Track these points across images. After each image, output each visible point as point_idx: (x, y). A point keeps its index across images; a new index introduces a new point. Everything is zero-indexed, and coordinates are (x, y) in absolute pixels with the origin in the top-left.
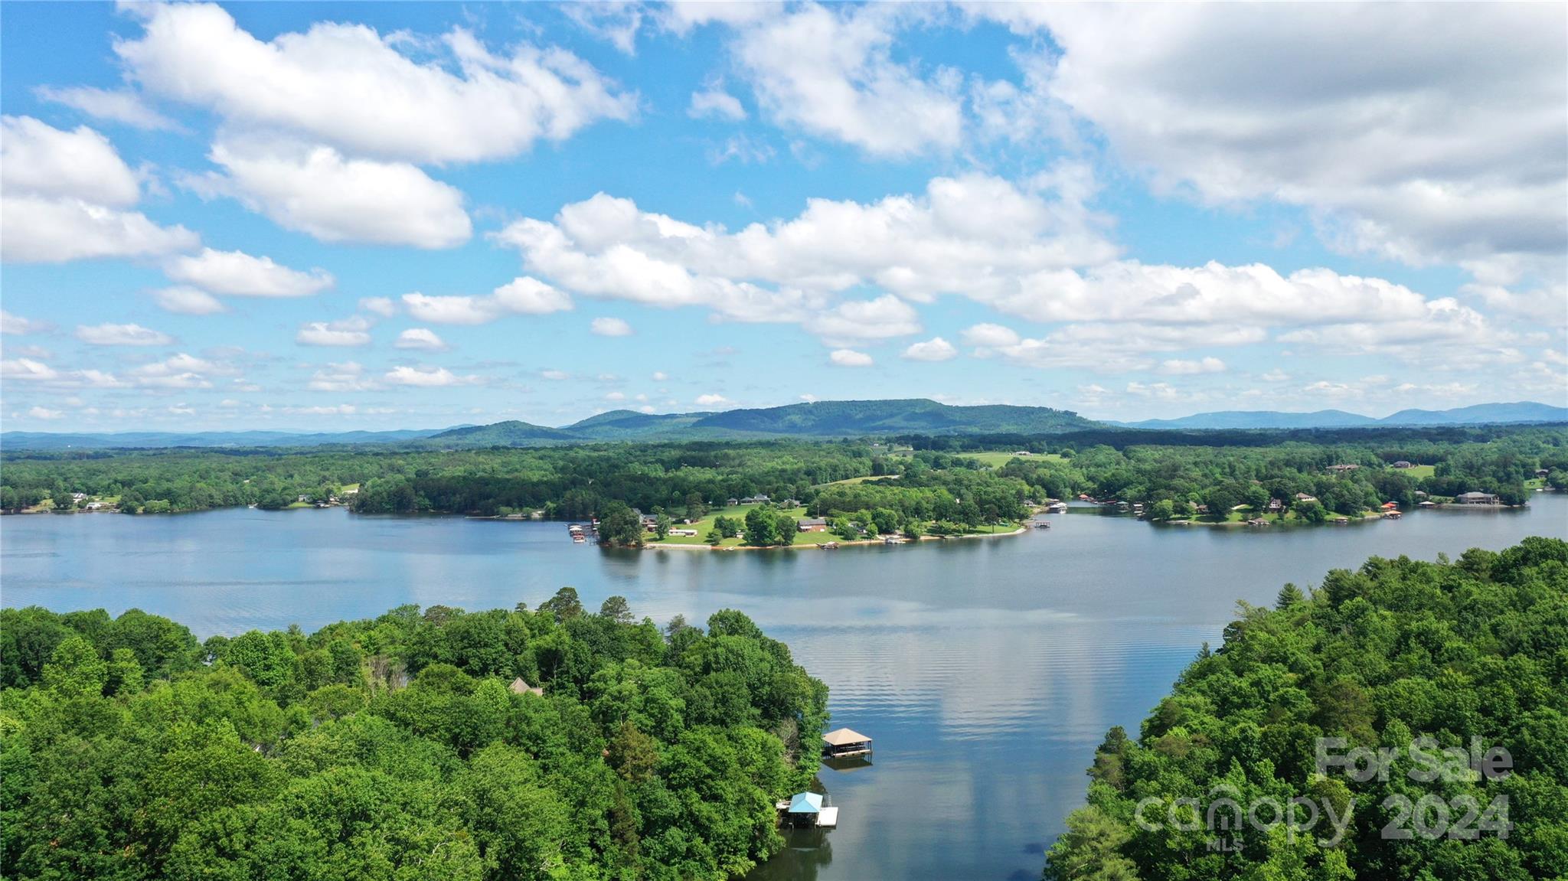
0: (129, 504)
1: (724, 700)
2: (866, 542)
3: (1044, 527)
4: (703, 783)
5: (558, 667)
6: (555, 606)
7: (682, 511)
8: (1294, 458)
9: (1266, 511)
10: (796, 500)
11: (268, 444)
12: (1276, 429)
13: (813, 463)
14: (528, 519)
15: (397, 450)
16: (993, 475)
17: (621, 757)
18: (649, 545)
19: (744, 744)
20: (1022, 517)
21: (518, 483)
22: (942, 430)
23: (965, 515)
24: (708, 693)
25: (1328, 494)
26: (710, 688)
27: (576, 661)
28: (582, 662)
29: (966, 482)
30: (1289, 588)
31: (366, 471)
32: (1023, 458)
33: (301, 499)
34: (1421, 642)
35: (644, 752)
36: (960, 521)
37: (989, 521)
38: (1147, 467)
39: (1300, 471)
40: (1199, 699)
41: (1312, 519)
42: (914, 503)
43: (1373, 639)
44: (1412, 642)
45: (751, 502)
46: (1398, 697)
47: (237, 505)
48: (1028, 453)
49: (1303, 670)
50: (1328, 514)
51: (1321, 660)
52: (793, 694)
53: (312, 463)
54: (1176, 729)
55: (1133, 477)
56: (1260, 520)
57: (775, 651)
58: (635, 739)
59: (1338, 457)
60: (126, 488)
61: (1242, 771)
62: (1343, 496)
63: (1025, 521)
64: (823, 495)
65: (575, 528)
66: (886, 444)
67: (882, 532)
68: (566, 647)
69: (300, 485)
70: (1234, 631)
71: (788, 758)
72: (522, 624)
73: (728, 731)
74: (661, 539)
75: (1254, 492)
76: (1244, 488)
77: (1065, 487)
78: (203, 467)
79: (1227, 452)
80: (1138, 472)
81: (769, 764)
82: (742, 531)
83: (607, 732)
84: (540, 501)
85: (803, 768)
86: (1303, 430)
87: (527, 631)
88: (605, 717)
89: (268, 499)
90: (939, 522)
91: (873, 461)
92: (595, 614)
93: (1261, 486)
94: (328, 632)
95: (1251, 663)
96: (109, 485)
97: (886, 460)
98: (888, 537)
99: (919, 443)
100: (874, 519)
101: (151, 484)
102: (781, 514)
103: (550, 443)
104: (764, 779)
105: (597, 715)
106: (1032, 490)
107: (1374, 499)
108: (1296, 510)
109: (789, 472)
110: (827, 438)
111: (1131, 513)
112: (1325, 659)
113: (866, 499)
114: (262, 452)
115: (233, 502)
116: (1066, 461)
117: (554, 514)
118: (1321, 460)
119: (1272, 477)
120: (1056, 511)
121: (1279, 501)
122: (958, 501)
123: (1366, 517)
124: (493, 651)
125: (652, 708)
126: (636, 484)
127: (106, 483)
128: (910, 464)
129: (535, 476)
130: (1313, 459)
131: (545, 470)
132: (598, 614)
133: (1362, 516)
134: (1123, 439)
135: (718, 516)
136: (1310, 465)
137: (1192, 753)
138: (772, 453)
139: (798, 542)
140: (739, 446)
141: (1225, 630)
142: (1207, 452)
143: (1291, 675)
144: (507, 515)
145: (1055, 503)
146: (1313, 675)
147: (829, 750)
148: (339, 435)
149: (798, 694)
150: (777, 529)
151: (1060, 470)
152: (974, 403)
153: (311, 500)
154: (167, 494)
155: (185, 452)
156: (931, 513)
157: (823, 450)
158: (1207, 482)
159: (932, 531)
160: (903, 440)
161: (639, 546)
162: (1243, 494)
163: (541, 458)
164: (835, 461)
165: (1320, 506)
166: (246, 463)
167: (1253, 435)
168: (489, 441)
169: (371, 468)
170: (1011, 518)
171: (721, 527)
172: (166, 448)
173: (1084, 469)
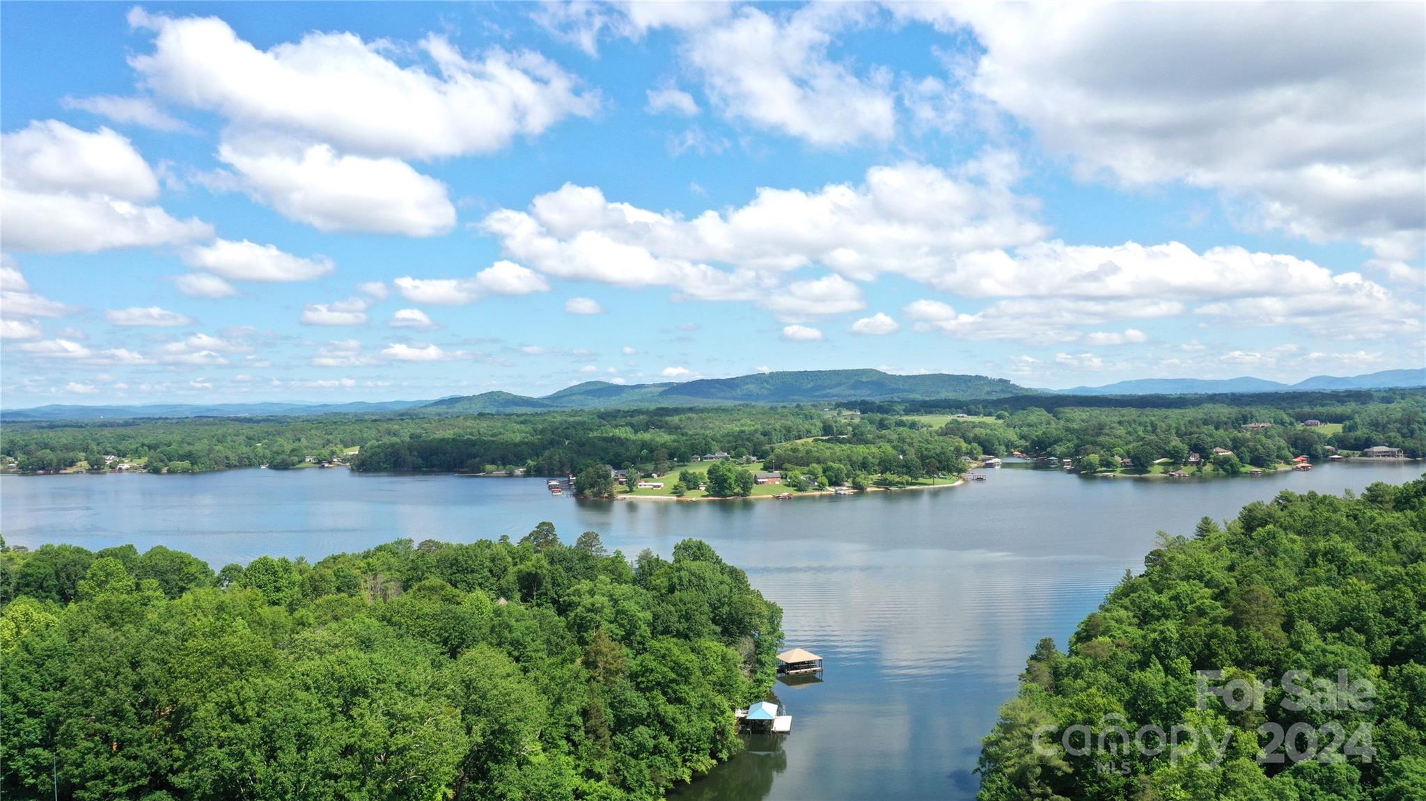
0: (155, 464)
1: (687, 617)
2: (817, 493)
3: (980, 479)
4: (669, 687)
5: (538, 590)
6: (535, 539)
7: (650, 467)
8: (1211, 417)
9: (1185, 464)
10: (753, 456)
11: (278, 414)
12: (1195, 394)
13: (769, 425)
14: (511, 475)
15: (393, 417)
16: (934, 434)
17: (594, 662)
18: (620, 496)
19: (705, 655)
20: (960, 471)
21: (502, 444)
22: (888, 397)
23: (907, 468)
24: (673, 609)
25: (1243, 448)
26: (674, 605)
27: (553, 584)
28: (559, 585)
29: (908, 440)
30: (1206, 521)
31: (365, 435)
32: (961, 420)
33: (307, 460)
34: (1328, 560)
35: (616, 658)
36: (903, 473)
37: (930, 473)
38: (1076, 426)
39: (1217, 428)
40: (1123, 613)
41: (1229, 471)
42: (861, 458)
43: (1282, 559)
44: (1320, 560)
45: (712, 458)
46: (1305, 601)
47: (250, 465)
48: (965, 415)
49: (1217, 586)
50: (1243, 466)
51: (1235, 577)
52: (750, 614)
53: (317, 428)
54: (1100, 639)
55: (1061, 433)
56: (1179, 472)
57: (734, 576)
58: (605, 645)
59: (1252, 417)
60: (152, 451)
61: (1161, 668)
62: (1257, 450)
63: (963, 475)
64: (777, 451)
65: (553, 483)
66: (835, 409)
67: (832, 484)
68: (545, 571)
69: (307, 447)
70: (1154, 558)
71: (746, 672)
72: (505, 553)
73: (691, 644)
74: (631, 491)
75: (1174, 447)
76: (1165, 444)
77: (1000, 445)
78: (220, 432)
79: (1149, 413)
80: (1067, 430)
81: (729, 674)
82: (704, 483)
83: (582, 642)
84: (521, 460)
85: (759, 682)
86: (1220, 395)
87: (510, 559)
88: (580, 627)
89: (279, 459)
90: (884, 475)
91: (823, 423)
92: (571, 546)
93: (1181, 441)
94: (332, 560)
95: (1170, 582)
96: (137, 448)
97: (836, 422)
98: (837, 488)
99: (865, 407)
100: (824, 472)
101: (174, 446)
102: (739, 468)
103: (529, 410)
104: (724, 687)
105: (573, 626)
106: (969, 447)
107: (1286, 453)
108: (1214, 463)
109: (747, 433)
110: (782, 404)
111: (1061, 468)
112: (1238, 577)
113: (818, 455)
114: (273, 421)
115: (247, 463)
116: (1001, 421)
117: (535, 471)
118: (1237, 420)
119: (1191, 433)
120: (991, 466)
121: (1197, 455)
122: (901, 457)
123: (1279, 469)
124: (479, 576)
125: (622, 619)
126: (609, 444)
127: (134, 447)
128: (858, 425)
129: (518, 438)
130: (1229, 418)
131: (526, 433)
132: (574, 545)
133: (1275, 468)
134: (1054, 403)
135: (683, 469)
136: (1226, 423)
137: (1115, 654)
138: (730, 417)
139: (756, 493)
140: (702, 411)
141: (1146, 558)
142: (1130, 414)
143: (1206, 590)
144: (492, 472)
145: (990, 459)
146: (1227, 590)
147: (784, 668)
148: (341, 406)
149: (755, 614)
150: (736, 481)
151: (995, 430)
152: (915, 373)
153: (317, 461)
154: (189, 456)
155: (204, 420)
156: (876, 468)
157: (778, 414)
158: (1131, 438)
159: (877, 484)
160: (850, 406)
161: (611, 498)
162: (1164, 449)
163: (522, 423)
164: (789, 423)
165: (1235, 459)
166: (257, 429)
167: (1173, 399)
168: (476, 408)
169: (370, 433)
170: (950, 471)
171: (685, 480)
172: (187, 418)
173: (1017, 429)
